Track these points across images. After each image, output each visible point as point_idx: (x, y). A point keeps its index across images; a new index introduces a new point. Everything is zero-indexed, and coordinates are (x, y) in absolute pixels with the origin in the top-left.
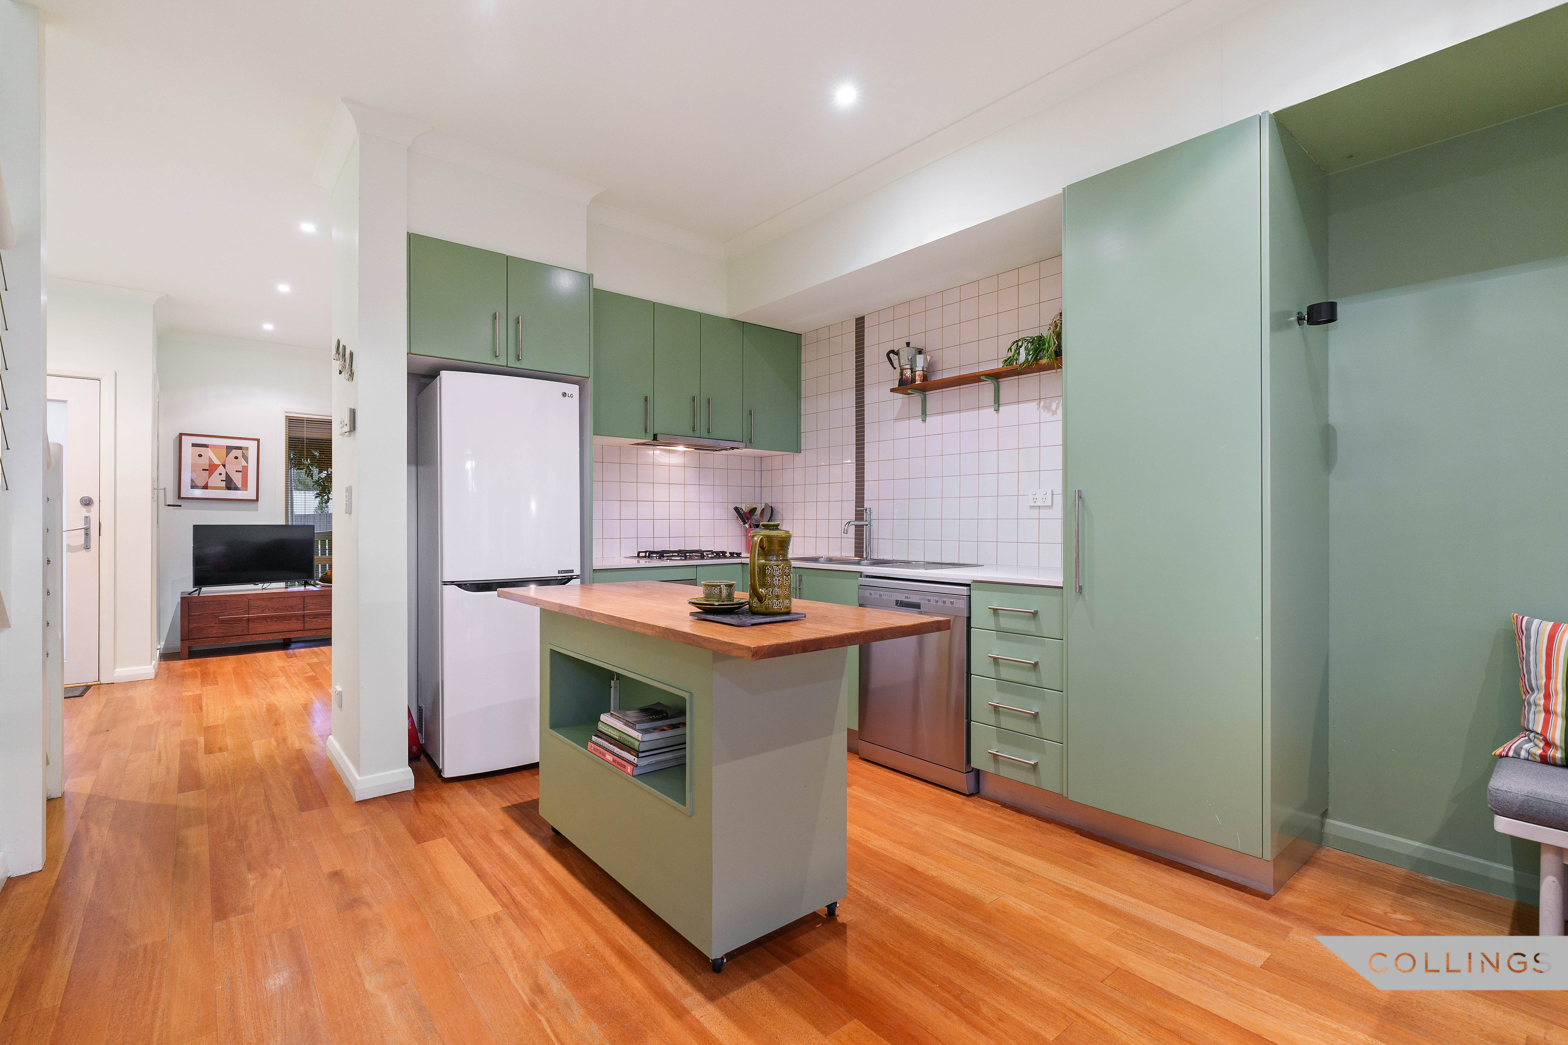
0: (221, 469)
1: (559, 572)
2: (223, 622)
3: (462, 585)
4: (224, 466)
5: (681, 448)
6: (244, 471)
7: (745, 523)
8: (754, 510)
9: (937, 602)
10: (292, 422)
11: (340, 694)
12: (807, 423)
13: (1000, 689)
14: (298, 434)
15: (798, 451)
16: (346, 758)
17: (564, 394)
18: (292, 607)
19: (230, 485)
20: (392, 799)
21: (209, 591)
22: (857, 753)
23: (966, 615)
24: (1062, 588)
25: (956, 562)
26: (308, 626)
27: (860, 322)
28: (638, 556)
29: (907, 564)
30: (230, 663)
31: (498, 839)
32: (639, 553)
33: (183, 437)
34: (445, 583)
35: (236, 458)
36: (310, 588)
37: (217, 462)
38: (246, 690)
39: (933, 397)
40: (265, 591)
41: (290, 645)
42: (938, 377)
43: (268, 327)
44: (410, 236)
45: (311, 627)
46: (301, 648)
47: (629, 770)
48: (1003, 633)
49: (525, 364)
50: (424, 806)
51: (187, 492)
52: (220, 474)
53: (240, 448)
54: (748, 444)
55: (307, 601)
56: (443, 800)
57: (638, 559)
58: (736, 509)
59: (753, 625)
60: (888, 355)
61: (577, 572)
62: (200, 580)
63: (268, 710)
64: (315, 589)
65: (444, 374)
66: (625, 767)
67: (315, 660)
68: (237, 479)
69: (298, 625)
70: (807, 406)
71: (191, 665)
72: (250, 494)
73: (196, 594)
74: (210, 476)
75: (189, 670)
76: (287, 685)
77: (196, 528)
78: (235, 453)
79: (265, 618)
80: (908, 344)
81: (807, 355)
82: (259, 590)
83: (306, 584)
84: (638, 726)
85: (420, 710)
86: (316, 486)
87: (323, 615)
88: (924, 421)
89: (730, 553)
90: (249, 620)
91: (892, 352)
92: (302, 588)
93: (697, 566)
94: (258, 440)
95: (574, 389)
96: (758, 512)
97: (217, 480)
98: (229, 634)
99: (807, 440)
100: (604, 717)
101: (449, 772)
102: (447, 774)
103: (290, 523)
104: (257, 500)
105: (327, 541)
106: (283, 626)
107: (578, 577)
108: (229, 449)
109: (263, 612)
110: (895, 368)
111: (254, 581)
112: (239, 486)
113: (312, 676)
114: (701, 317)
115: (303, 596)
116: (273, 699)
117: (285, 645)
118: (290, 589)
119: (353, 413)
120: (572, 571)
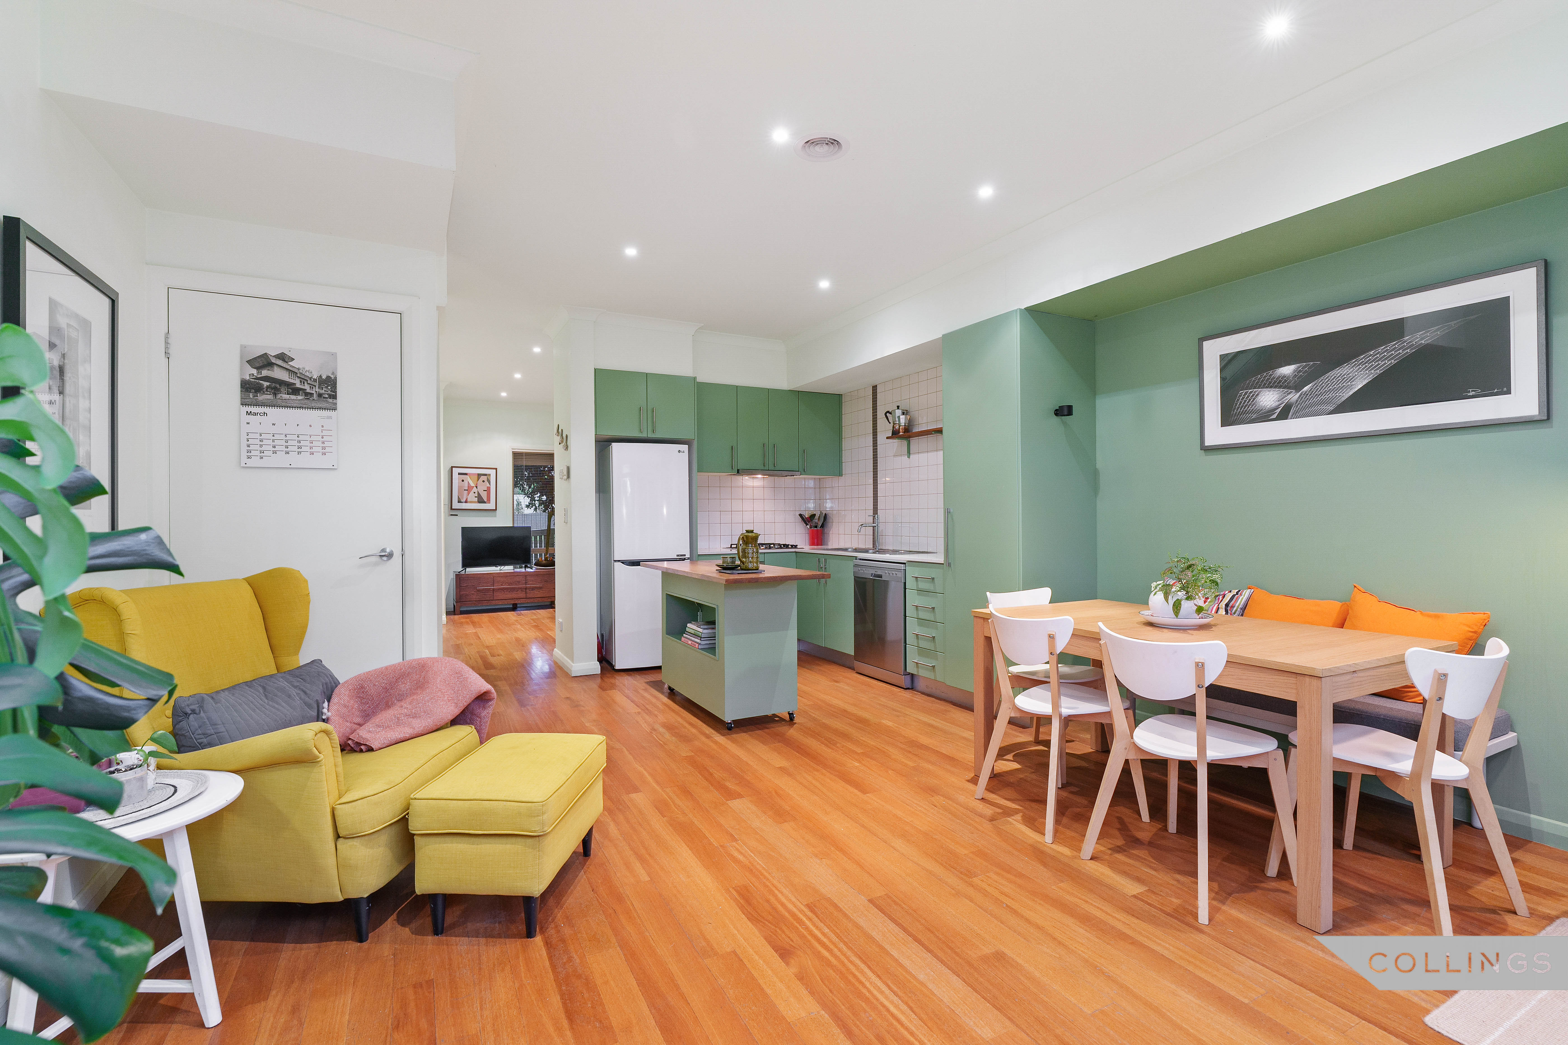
0: (475, 490)
1: (677, 556)
2: (479, 591)
3: (623, 562)
4: (477, 487)
5: (760, 476)
6: (488, 490)
7: (807, 525)
8: (813, 516)
9: (889, 574)
10: (516, 455)
11: (561, 624)
12: (846, 456)
13: (920, 625)
14: (519, 463)
15: (840, 474)
16: (565, 657)
17: (679, 451)
18: (519, 582)
19: (481, 500)
20: (590, 677)
21: (471, 570)
22: (854, 669)
23: (903, 581)
24: (943, 564)
25: (926, 551)
26: (529, 596)
27: (875, 388)
28: (731, 547)
29: (895, 552)
30: (485, 617)
31: (642, 692)
32: (731, 545)
33: (453, 468)
34: (615, 561)
35: (484, 481)
36: (529, 570)
37: (472, 484)
38: (500, 631)
39: (914, 441)
40: (501, 571)
41: (516, 609)
42: (916, 429)
43: (504, 394)
44: (595, 370)
45: (530, 596)
46: (524, 610)
47: (697, 647)
48: (920, 591)
49: (658, 435)
50: (606, 680)
51: (456, 505)
52: (474, 493)
53: (485, 475)
54: (803, 472)
55: (528, 578)
56: (615, 678)
57: (731, 549)
58: (801, 515)
59: (738, 574)
60: (886, 414)
61: (688, 556)
62: (466, 564)
63: (516, 640)
64: (532, 570)
65: (615, 445)
66: (695, 645)
67: (535, 617)
68: (484, 496)
69: (522, 595)
70: (846, 444)
71: (463, 618)
72: (491, 506)
73: (463, 572)
74: (468, 494)
75: (463, 620)
76: (522, 629)
77: (463, 528)
78: (483, 478)
79: (503, 589)
80: (898, 407)
81: (846, 408)
82: (498, 570)
83: (526, 567)
84: (702, 627)
85: (602, 635)
86: (526, 497)
87: (538, 588)
88: (909, 457)
89: (791, 545)
90: (494, 590)
91: (888, 412)
92: (523, 570)
93: (764, 553)
94: (496, 469)
95: (685, 448)
96: (817, 517)
97: (472, 497)
98: (482, 599)
99: (846, 468)
100: (689, 625)
101: (618, 666)
102: (617, 667)
103: (515, 525)
104: (496, 509)
105: (538, 537)
106: (514, 595)
107: (688, 558)
108: (479, 475)
109: (502, 585)
110: (890, 423)
111: (495, 565)
112: (486, 500)
113: (536, 625)
114: (769, 393)
115: (526, 575)
116: (516, 635)
117: (514, 608)
118: (517, 570)
119: (568, 469)
120: (685, 555)
